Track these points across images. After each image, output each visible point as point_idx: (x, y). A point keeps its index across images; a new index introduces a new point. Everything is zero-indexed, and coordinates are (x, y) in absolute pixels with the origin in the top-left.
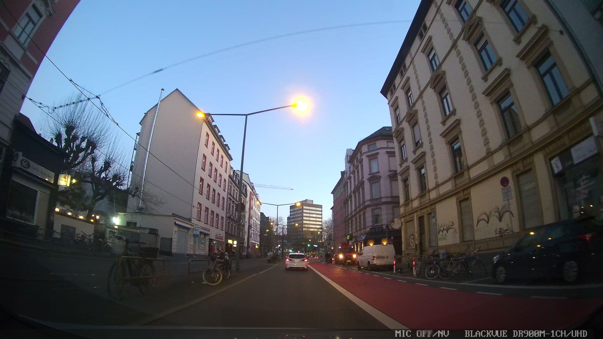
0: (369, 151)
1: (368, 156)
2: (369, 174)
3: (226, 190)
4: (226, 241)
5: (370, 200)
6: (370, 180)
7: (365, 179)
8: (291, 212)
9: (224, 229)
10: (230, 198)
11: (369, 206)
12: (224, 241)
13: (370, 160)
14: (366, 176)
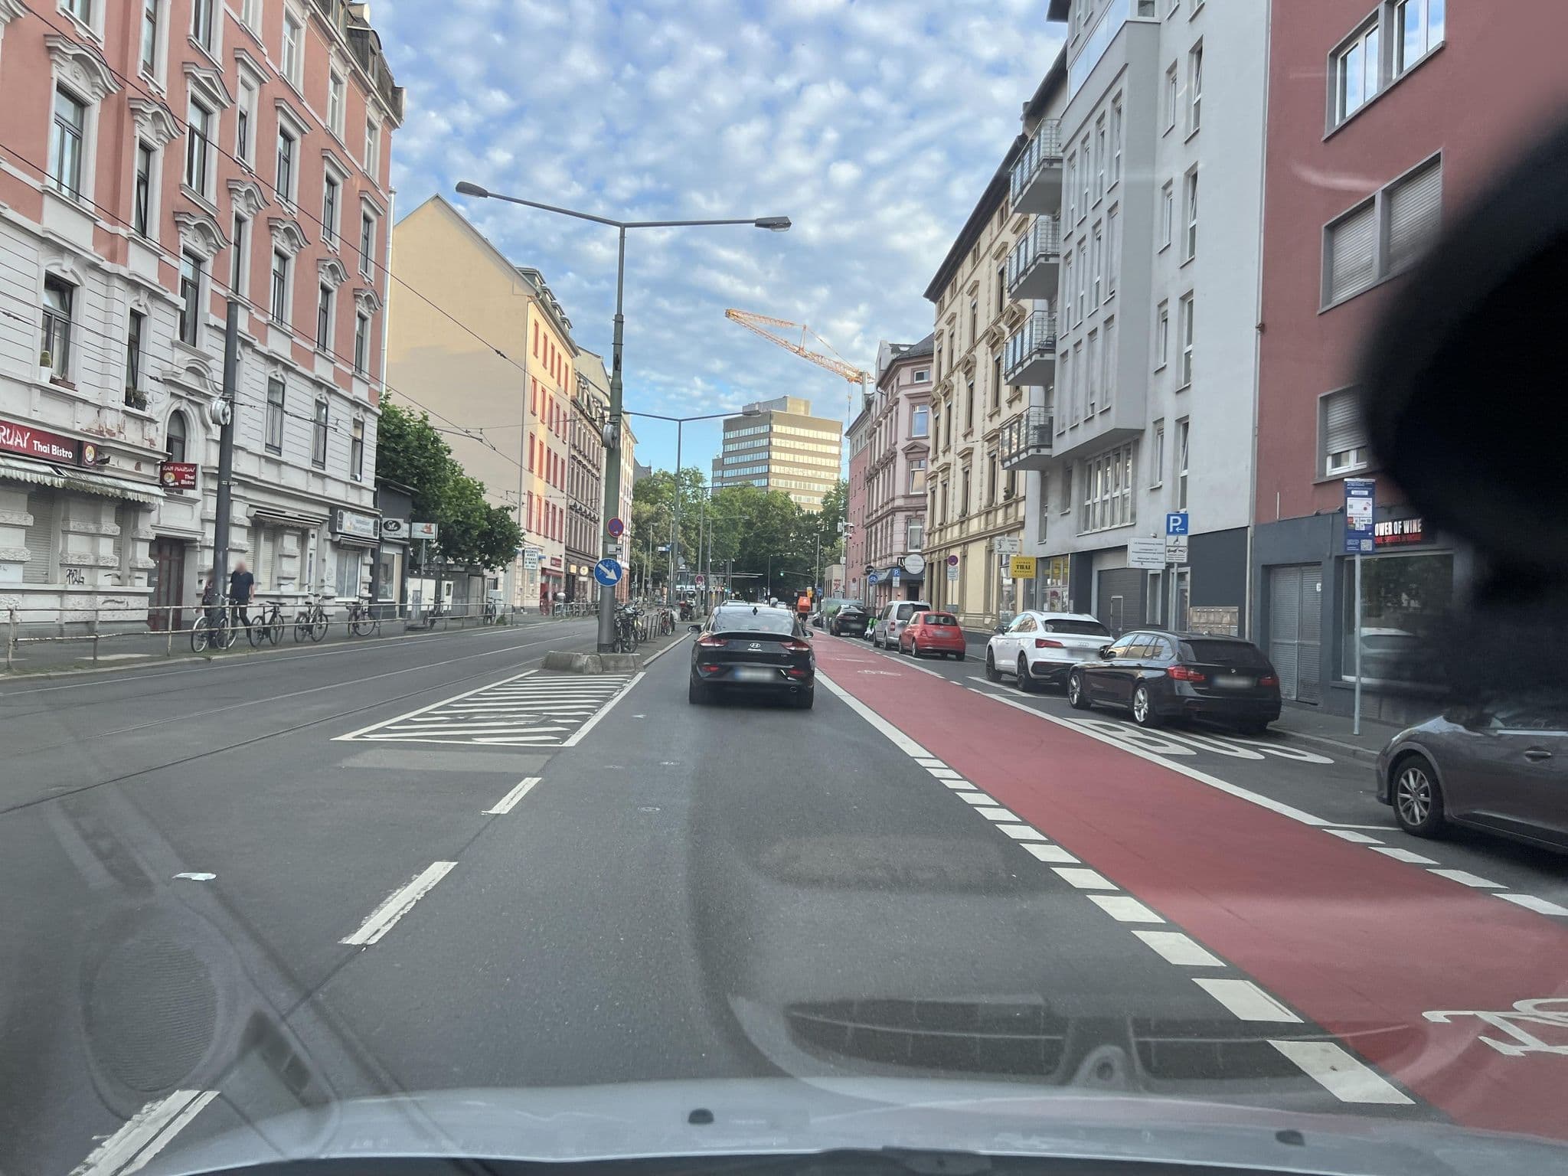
0: (912, 385)
1: (910, 397)
2: (908, 439)
3: (567, 442)
4: (566, 568)
5: (904, 497)
6: (909, 451)
7: (899, 448)
8: (726, 442)
9: (563, 541)
10: (574, 457)
11: (899, 509)
12: (562, 569)
13: (913, 406)
14: (902, 444)
